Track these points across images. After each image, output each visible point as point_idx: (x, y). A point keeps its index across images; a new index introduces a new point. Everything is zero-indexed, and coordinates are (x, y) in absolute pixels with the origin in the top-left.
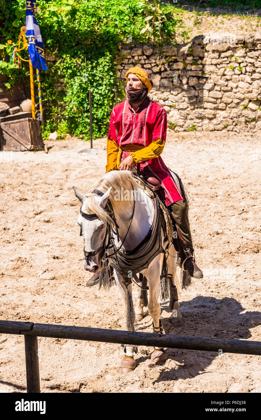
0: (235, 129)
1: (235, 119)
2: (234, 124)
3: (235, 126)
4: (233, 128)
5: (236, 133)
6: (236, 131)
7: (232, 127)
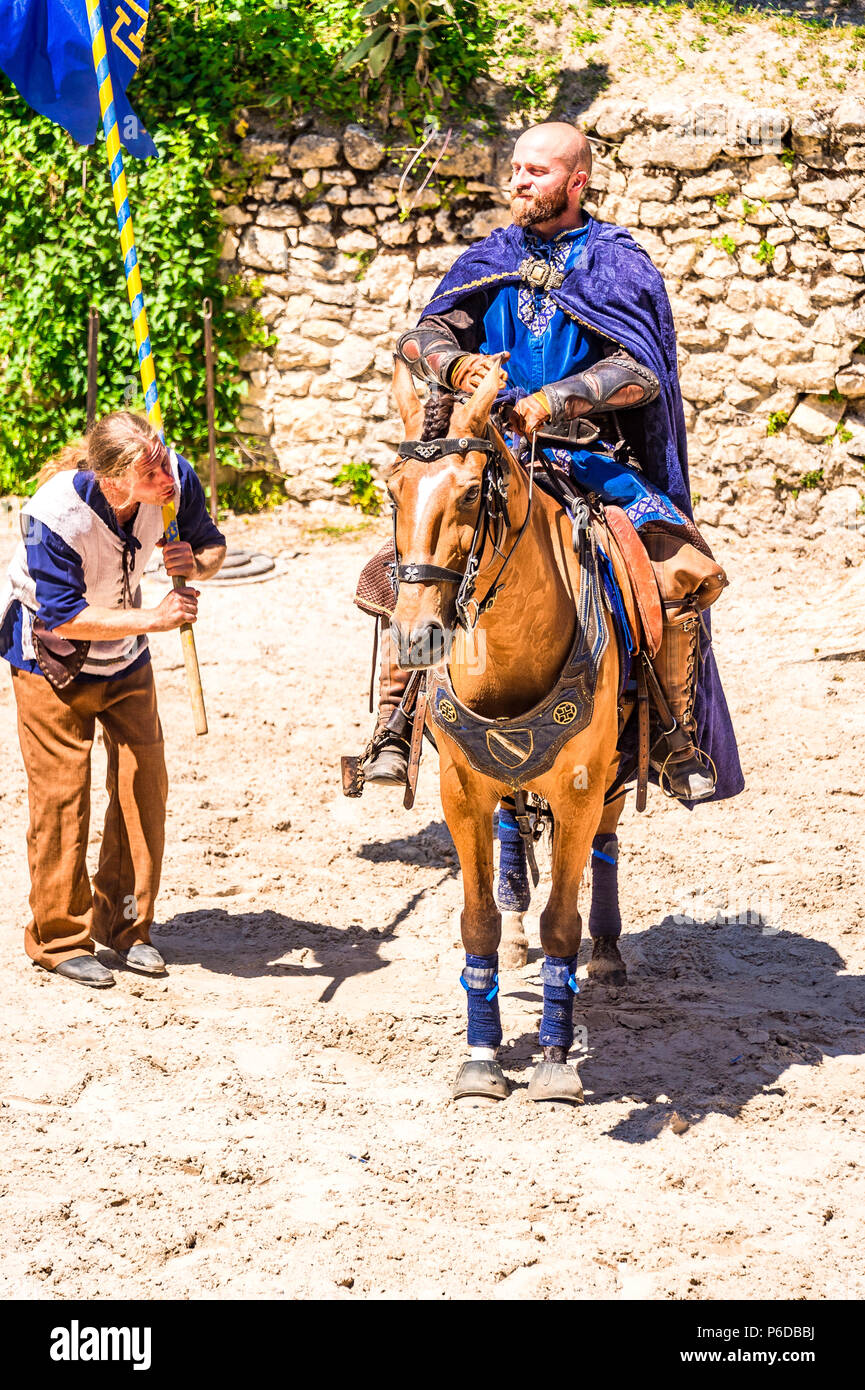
0: (725, 520)
1: (731, 474)
2: (727, 494)
3: (730, 502)
4: (722, 512)
5: (731, 535)
6: (731, 527)
7: (719, 505)
